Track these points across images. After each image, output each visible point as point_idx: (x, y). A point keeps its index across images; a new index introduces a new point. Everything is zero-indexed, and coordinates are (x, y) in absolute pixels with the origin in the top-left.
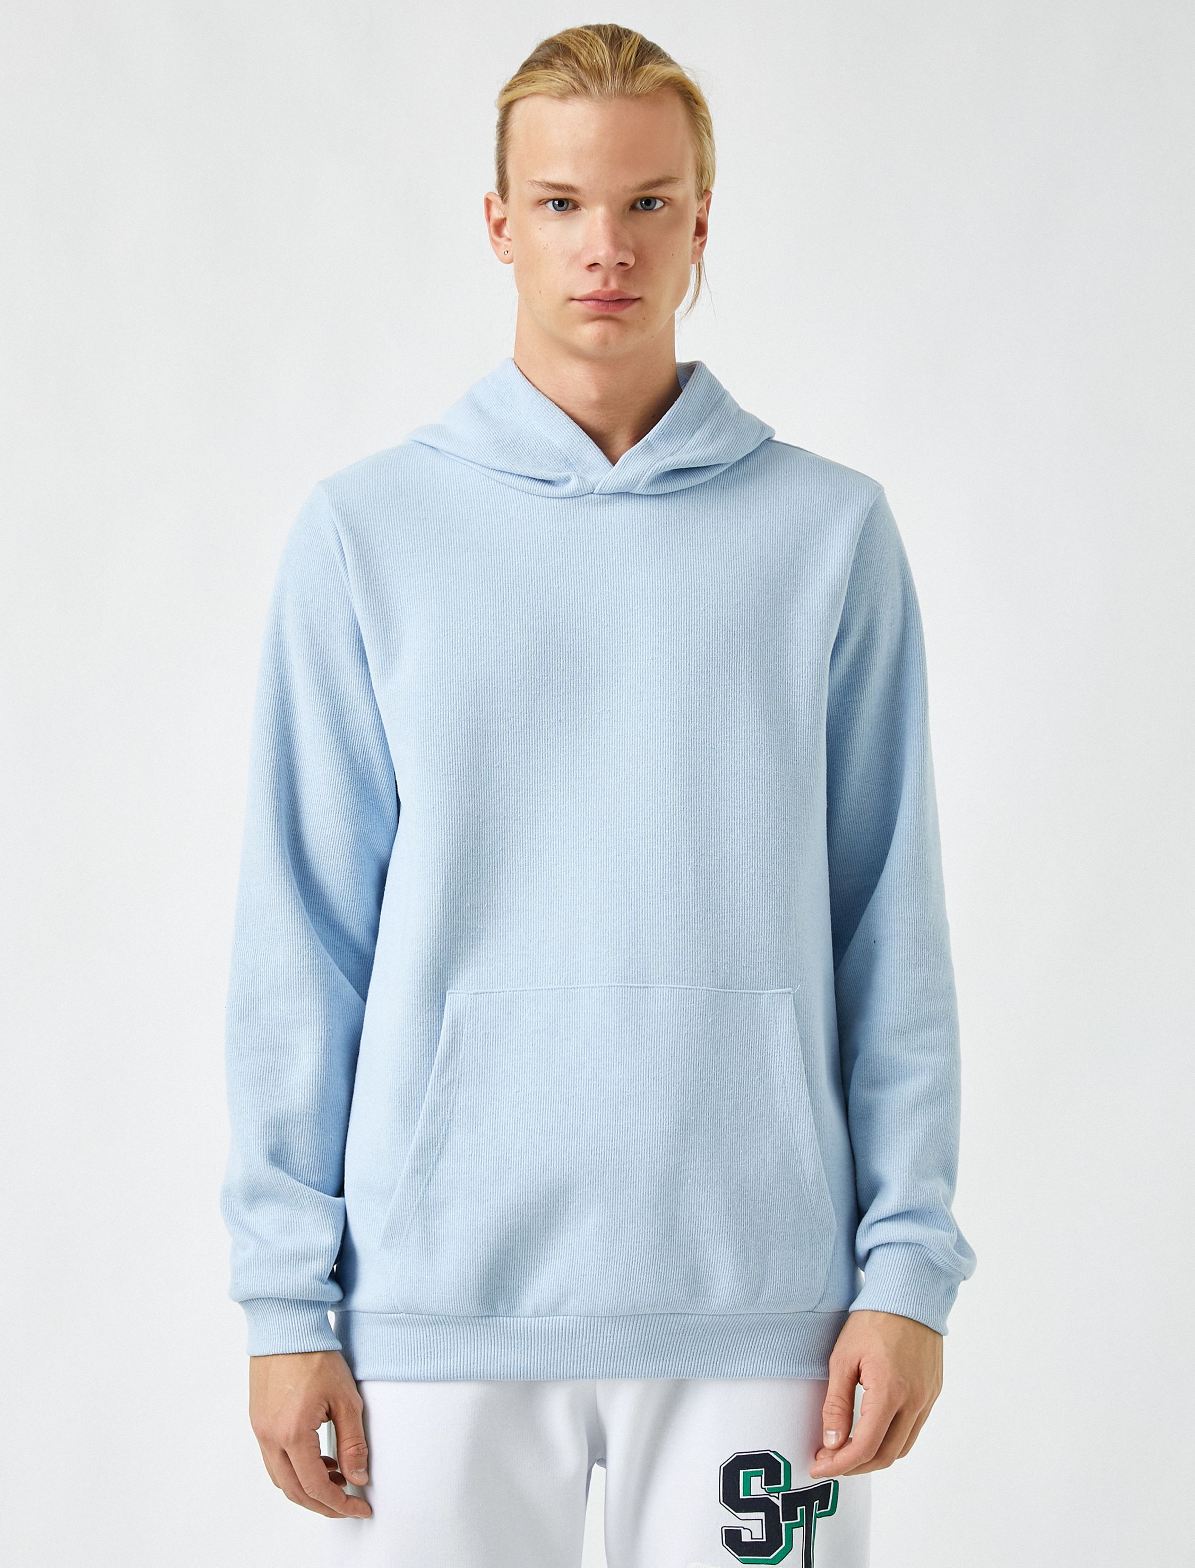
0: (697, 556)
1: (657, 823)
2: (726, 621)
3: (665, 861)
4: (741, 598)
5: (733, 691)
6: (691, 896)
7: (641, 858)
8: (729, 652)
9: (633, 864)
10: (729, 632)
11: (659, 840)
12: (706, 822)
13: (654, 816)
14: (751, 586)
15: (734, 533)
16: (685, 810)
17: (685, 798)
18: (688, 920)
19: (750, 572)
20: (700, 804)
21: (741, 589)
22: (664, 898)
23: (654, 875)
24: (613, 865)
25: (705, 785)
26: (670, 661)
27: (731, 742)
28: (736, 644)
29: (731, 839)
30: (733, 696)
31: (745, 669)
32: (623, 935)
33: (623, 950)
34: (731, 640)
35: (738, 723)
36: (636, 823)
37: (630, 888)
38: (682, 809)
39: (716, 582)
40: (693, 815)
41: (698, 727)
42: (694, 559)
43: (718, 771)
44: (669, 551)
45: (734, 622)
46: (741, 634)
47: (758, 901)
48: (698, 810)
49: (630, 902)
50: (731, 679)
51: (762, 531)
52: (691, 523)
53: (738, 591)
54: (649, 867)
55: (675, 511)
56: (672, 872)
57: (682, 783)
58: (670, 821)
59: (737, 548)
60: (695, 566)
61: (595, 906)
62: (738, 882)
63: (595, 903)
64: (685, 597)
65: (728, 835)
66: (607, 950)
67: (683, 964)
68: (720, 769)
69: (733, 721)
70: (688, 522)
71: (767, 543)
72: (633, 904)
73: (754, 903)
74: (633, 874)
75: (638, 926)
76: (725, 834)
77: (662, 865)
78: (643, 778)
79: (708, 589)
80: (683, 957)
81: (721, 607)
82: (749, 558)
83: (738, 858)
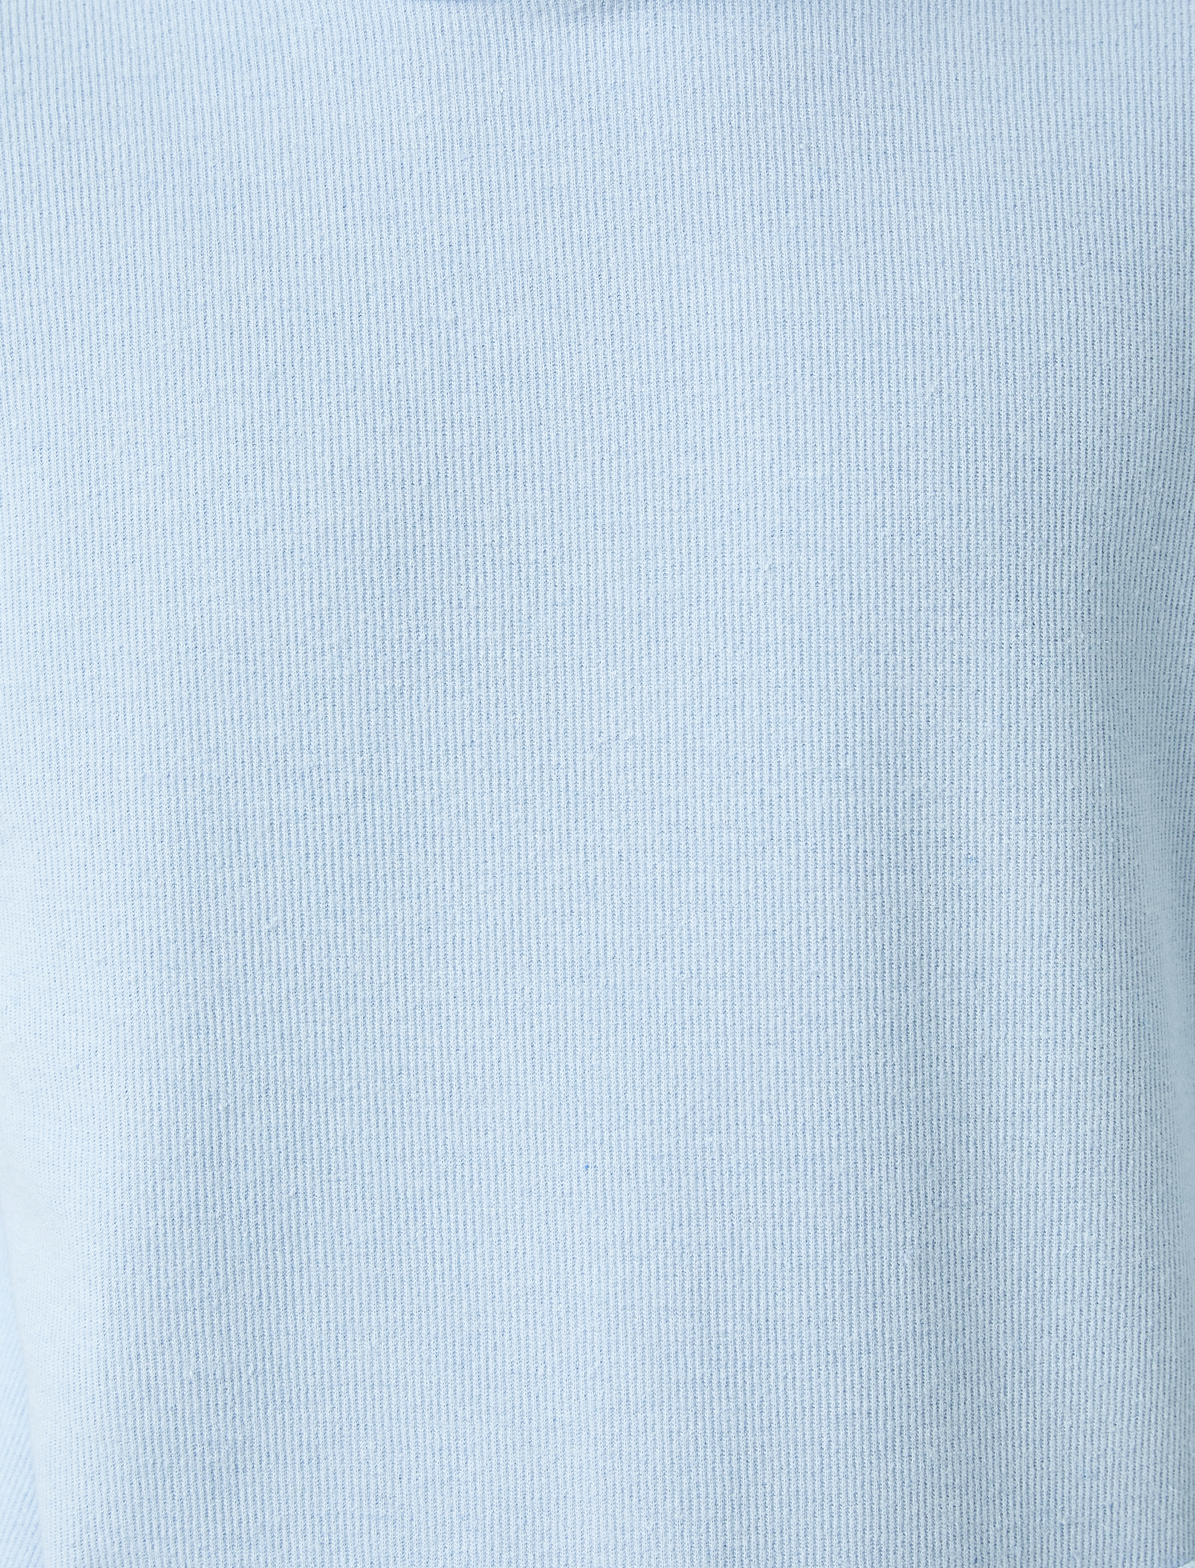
0: (909, 195)
1: (800, 1120)
2: (1012, 424)
3: (829, 1242)
4: (1058, 339)
5: (1037, 663)
6: (911, 1344)
7: (753, 1231)
8: (1021, 532)
9: (728, 1253)
10: (1020, 464)
11: (810, 1174)
12: (949, 1098)
13: (790, 1093)
14: (1087, 297)
15: (1027, 103)
17: (888, 1030)
18: (905, 1418)
19: (1085, 248)
20: (934, 1044)
21: (1057, 307)
22: (831, 1358)
23: (796, 1289)
24: (661, 1256)
25: (948, 980)
27: (1030, 834)
28: (1044, 501)
29: (1026, 1143)
30: (1037, 681)
32: (701, 1480)
33: (704, 1526)
34: (1028, 490)
35: (1053, 769)
36: (732, 1117)
37: (722, 1329)
38: (880, 1068)
39: (974, 286)
40: (912, 1083)
42: (902, 206)
43: (987, 931)
44: (816, 180)
45: (1036, 427)
46: (1059, 467)
47: (1107, 1325)
48: (927, 1063)
49: (723, 1375)
50: (1029, 624)
51: (1116, 98)
52: (885, 72)
53: (1049, 315)
54: (778, 1262)
55: (833, 32)
56: (854, 1276)
57: (879, 983)
58: (841, 1109)
59: (1039, 159)
60: (904, 232)
61: (607, 1385)
62: (1046, 1276)
63: (606, 1376)
64: (876, 350)
65: (1018, 1134)
66: (652, 1523)
68: (996, 925)
69: (1037, 765)
70: (877, 66)
71: (1134, 139)
72: (731, 1380)
73: (1092, 1333)
74: (729, 1286)
75: (751, 1450)
76: (1009, 1127)
77: (821, 1252)
78: (753, 970)
79: (951, 317)
80: (892, 1536)
81: (994, 376)
82: (1081, 198)
83: (1048, 1202)
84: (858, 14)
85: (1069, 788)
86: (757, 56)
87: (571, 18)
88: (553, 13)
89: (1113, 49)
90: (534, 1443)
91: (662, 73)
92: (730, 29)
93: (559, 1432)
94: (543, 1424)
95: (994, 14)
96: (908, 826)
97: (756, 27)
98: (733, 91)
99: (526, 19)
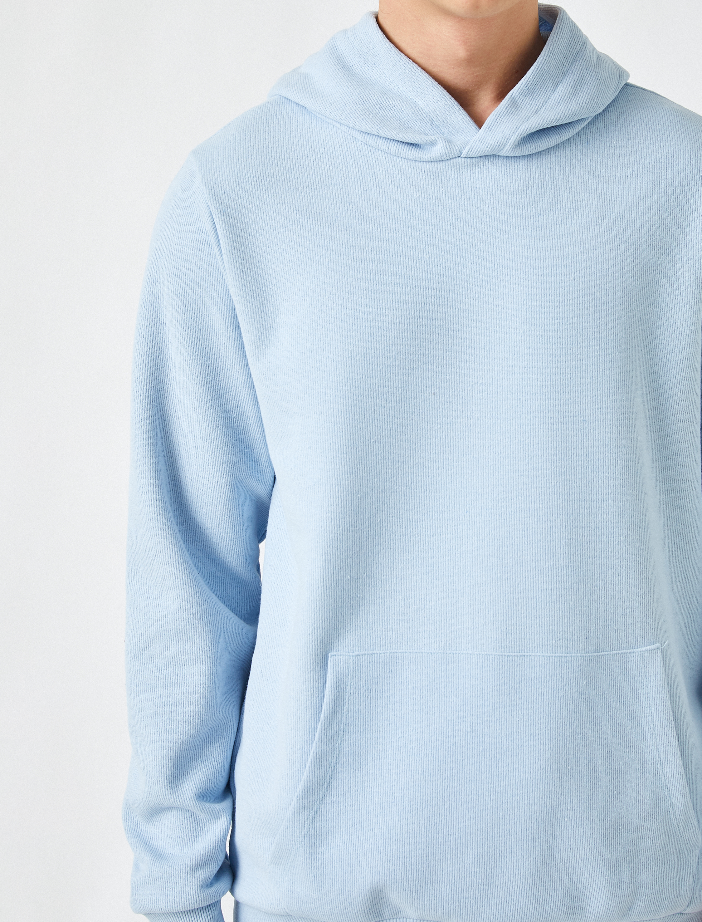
0: (565, 221)
1: (530, 499)
2: (596, 290)
3: (539, 536)
4: (610, 264)
5: (603, 361)
6: (565, 569)
7: (516, 532)
8: (598, 322)
9: (508, 539)
10: (598, 301)
11: (533, 515)
12: (578, 494)
13: (527, 490)
14: (619, 252)
15: (600, 194)
16: (558, 484)
17: (558, 472)
18: (563, 592)
19: (618, 237)
20: (573, 477)
21: (609, 255)
22: (539, 572)
23: (529, 550)
24: (488, 539)
25: (578, 458)
26: (541, 334)
27: (602, 413)
28: (605, 312)
29: (603, 509)
30: (603, 366)
32: (499, 608)
33: (500, 622)
34: (600, 309)
35: (608, 393)
36: (510, 498)
37: (506, 562)
38: (555, 484)
39: (585, 248)
40: (566, 488)
41: (570, 400)
42: (563, 224)
43: (590, 443)
44: (537, 217)
45: (603, 290)
46: (610, 302)
47: (629, 566)
48: (571, 483)
49: (506, 576)
50: (601, 349)
51: (627, 193)
52: (558, 185)
53: (607, 257)
54: (524, 542)
55: (542, 173)
56: (547, 547)
57: (555, 457)
58: (543, 496)
59: (604, 211)
60: (563, 232)
61: (472, 578)
62: (610, 551)
63: (472, 576)
64: (555, 267)
65: (600, 506)
66: (484, 621)
67: (558, 634)
68: (592, 441)
69: (604, 392)
70: (555, 183)
71: (633, 205)
72: (509, 578)
73: (624, 569)
74: (509, 549)
75: (515, 599)
76: (598, 504)
77: (536, 539)
78: (517, 453)
79: (578, 257)
80: (559, 628)
81: (591, 275)
82: (617, 222)
83: (610, 527)
84: (549, 167)
85: (613, 399)
86: (519, 180)
87: (463, 168)
88: (458, 167)
89: (626, 178)
90: (450, 596)
91: (491, 185)
92: (511, 172)
93: (457, 593)
94: (452, 591)
95: (590, 167)
96: (565, 410)
97: (519, 171)
98: (512, 190)
99: (450, 168)
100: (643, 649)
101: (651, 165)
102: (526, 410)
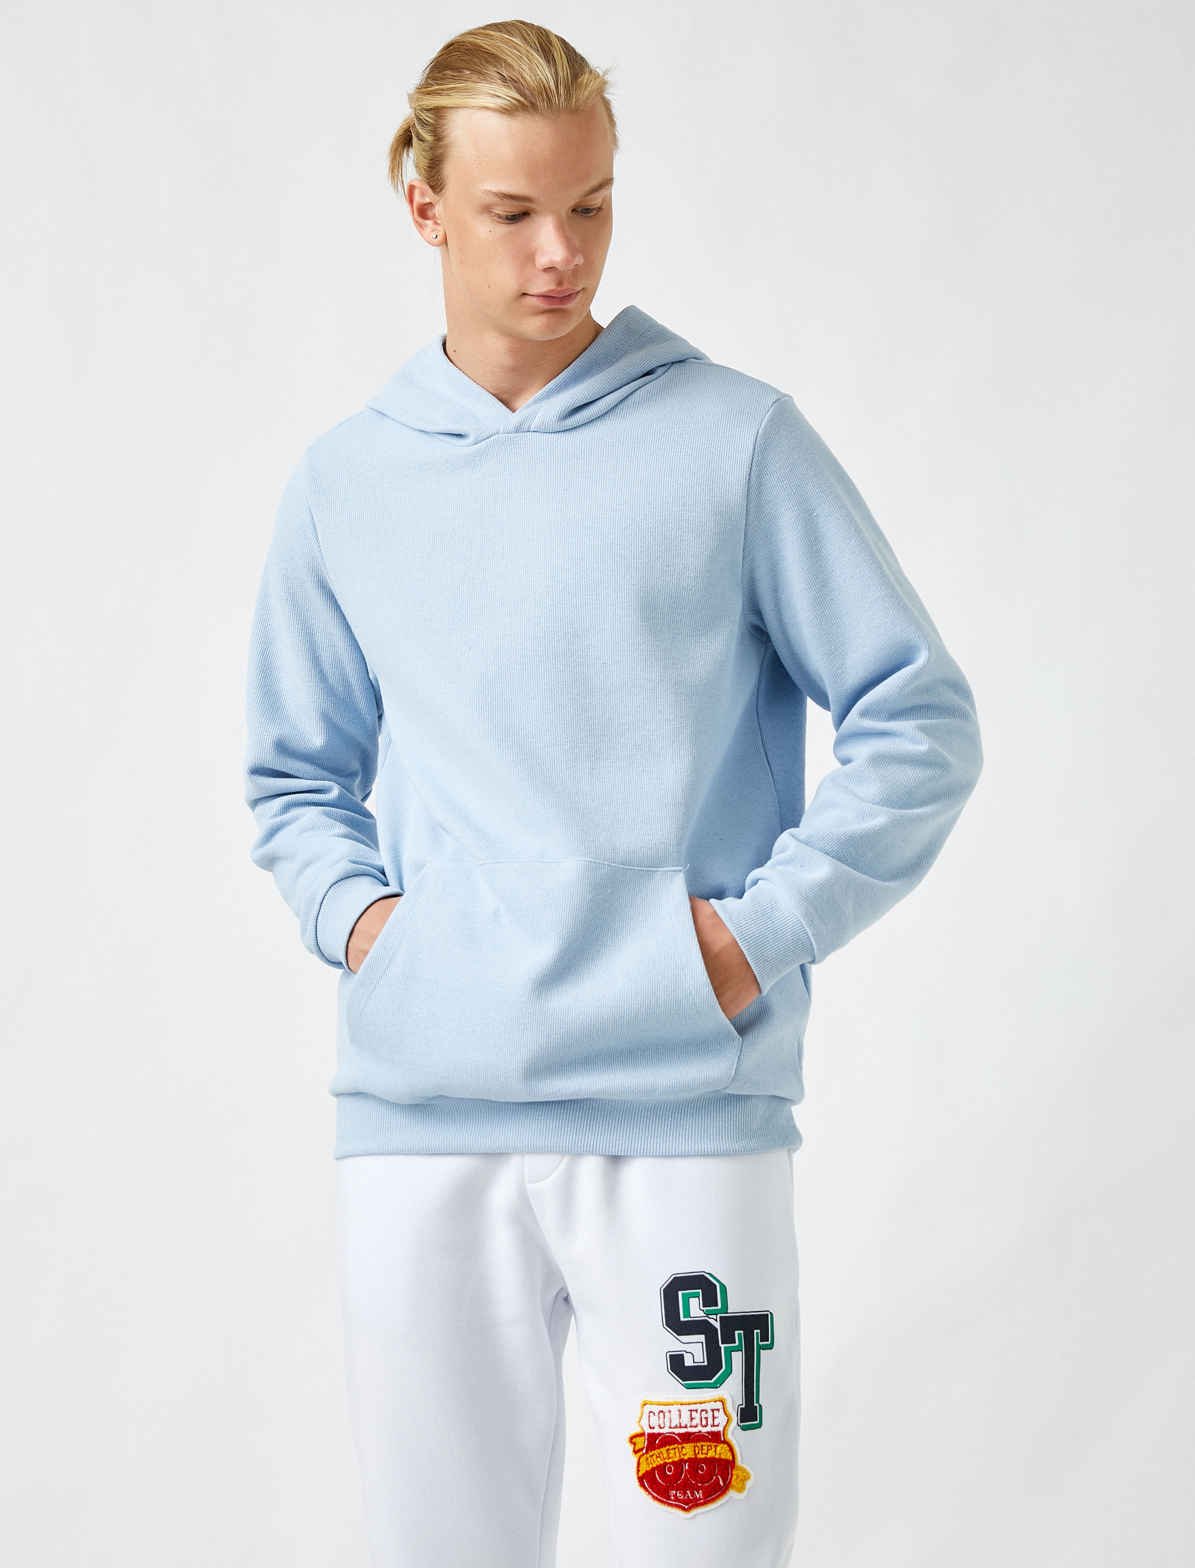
2: (614, 545)
4: (628, 523)
8: (616, 573)
16: (581, 720)
26: (563, 587)
31: (633, 588)
45: (621, 546)
53: (626, 517)
64: (577, 529)
78: (544, 694)
96: (586, 655)
100: (667, 869)
101: (680, 430)
102: (551, 655)
